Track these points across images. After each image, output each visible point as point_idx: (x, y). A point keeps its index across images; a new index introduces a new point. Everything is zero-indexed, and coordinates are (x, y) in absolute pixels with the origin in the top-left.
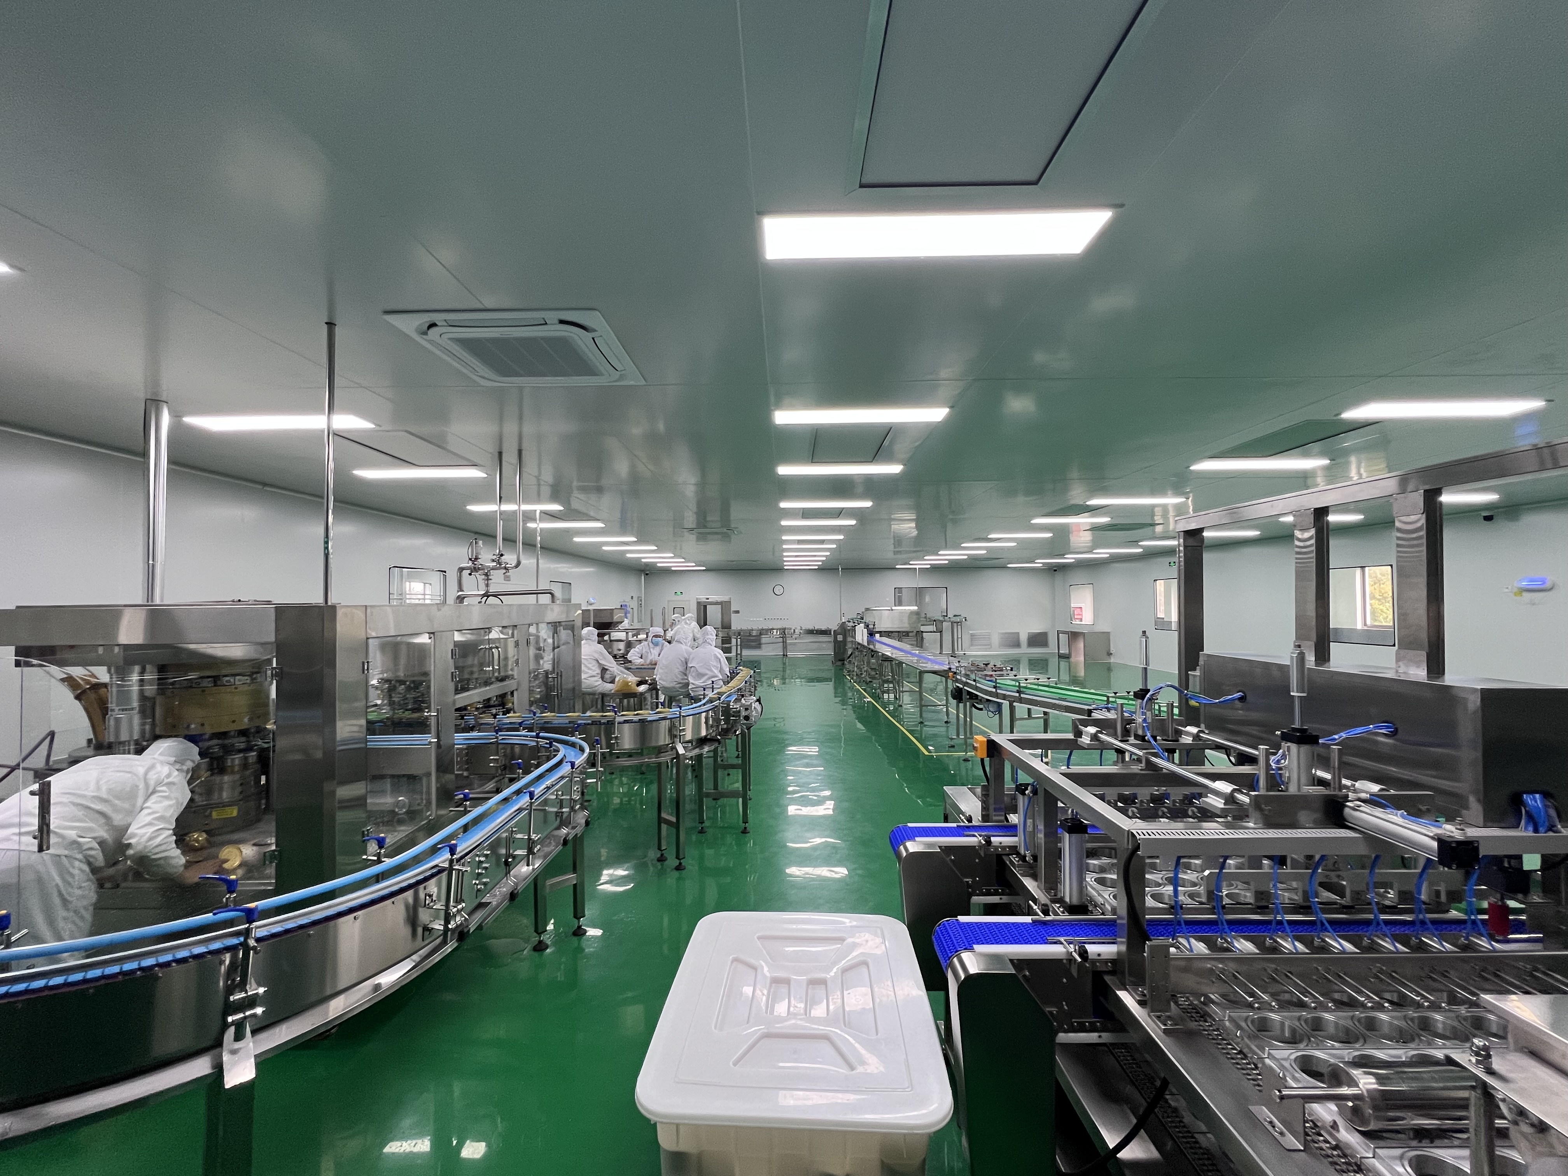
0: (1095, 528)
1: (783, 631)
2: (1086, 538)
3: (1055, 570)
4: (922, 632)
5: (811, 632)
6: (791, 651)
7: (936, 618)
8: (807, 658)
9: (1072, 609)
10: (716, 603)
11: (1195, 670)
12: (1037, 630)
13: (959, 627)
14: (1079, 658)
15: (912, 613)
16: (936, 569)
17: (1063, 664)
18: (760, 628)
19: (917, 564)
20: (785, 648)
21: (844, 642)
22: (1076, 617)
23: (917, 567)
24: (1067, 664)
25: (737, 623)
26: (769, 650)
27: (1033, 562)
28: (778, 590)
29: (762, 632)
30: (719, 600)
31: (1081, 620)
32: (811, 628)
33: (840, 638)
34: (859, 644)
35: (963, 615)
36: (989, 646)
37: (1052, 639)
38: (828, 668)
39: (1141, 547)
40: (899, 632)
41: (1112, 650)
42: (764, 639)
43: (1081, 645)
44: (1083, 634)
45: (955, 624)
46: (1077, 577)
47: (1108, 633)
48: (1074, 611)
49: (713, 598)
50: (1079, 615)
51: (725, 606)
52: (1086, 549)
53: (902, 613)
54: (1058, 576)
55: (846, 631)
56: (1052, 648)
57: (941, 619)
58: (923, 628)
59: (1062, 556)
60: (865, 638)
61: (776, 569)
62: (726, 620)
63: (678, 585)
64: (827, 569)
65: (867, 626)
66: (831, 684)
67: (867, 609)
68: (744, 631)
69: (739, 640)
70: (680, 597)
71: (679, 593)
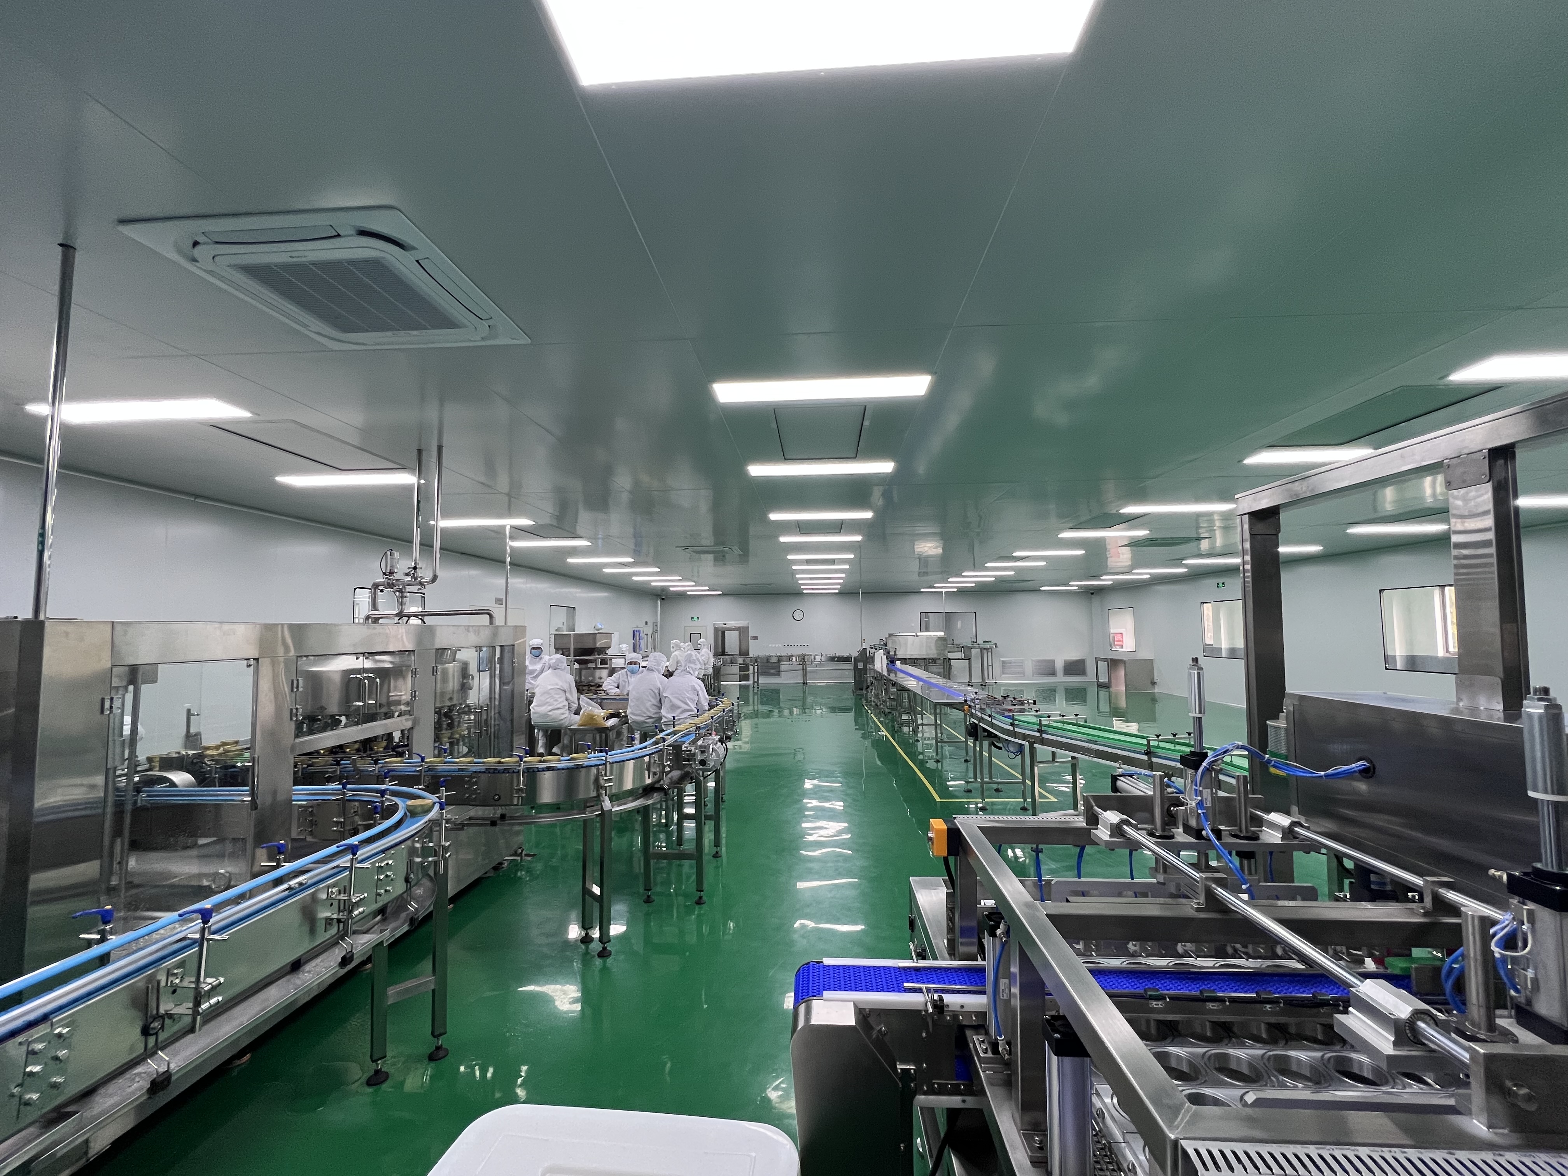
0: (1134, 544)
1: (803, 659)
2: (1124, 557)
3: (1092, 594)
4: (949, 659)
5: (832, 659)
6: (810, 679)
7: (964, 644)
8: (828, 686)
9: (1111, 635)
10: (735, 629)
11: (1276, 717)
12: (1074, 656)
13: (990, 654)
14: (1120, 687)
15: (940, 639)
16: (963, 593)
17: (1103, 693)
18: (779, 654)
19: (942, 587)
20: (805, 675)
21: (865, 669)
22: (1116, 643)
23: (944, 590)
24: (1108, 693)
25: (756, 650)
26: (788, 678)
27: (1067, 585)
28: (798, 616)
29: (780, 659)
30: (737, 626)
31: (1122, 647)
32: (832, 654)
33: (860, 665)
34: (877, 672)
35: (993, 642)
36: (1022, 675)
37: (1090, 667)
38: (848, 698)
39: (1186, 566)
40: (925, 659)
41: (1157, 678)
42: (784, 666)
43: (1122, 673)
44: (1124, 662)
45: (985, 651)
46: (1115, 600)
47: (1151, 661)
48: (1114, 637)
49: (731, 623)
50: (1120, 641)
51: (743, 632)
52: (1126, 570)
53: (928, 638)
54: (1096, 600)
55: (866, 658)
56: (1091, 677)
57: (970, 645)
58: (950, 655)
59: (1097, 577)
60: (885, 666)
61: (795, 593)
62: (743, 647)
63: (695, 610)
64: (847, 593)
65: (887, 653)
66: (852, 714)
67: (891, 635)
68: (762, 658)
69: (756, 667)
70: (696, 623)
71: (695, 619)
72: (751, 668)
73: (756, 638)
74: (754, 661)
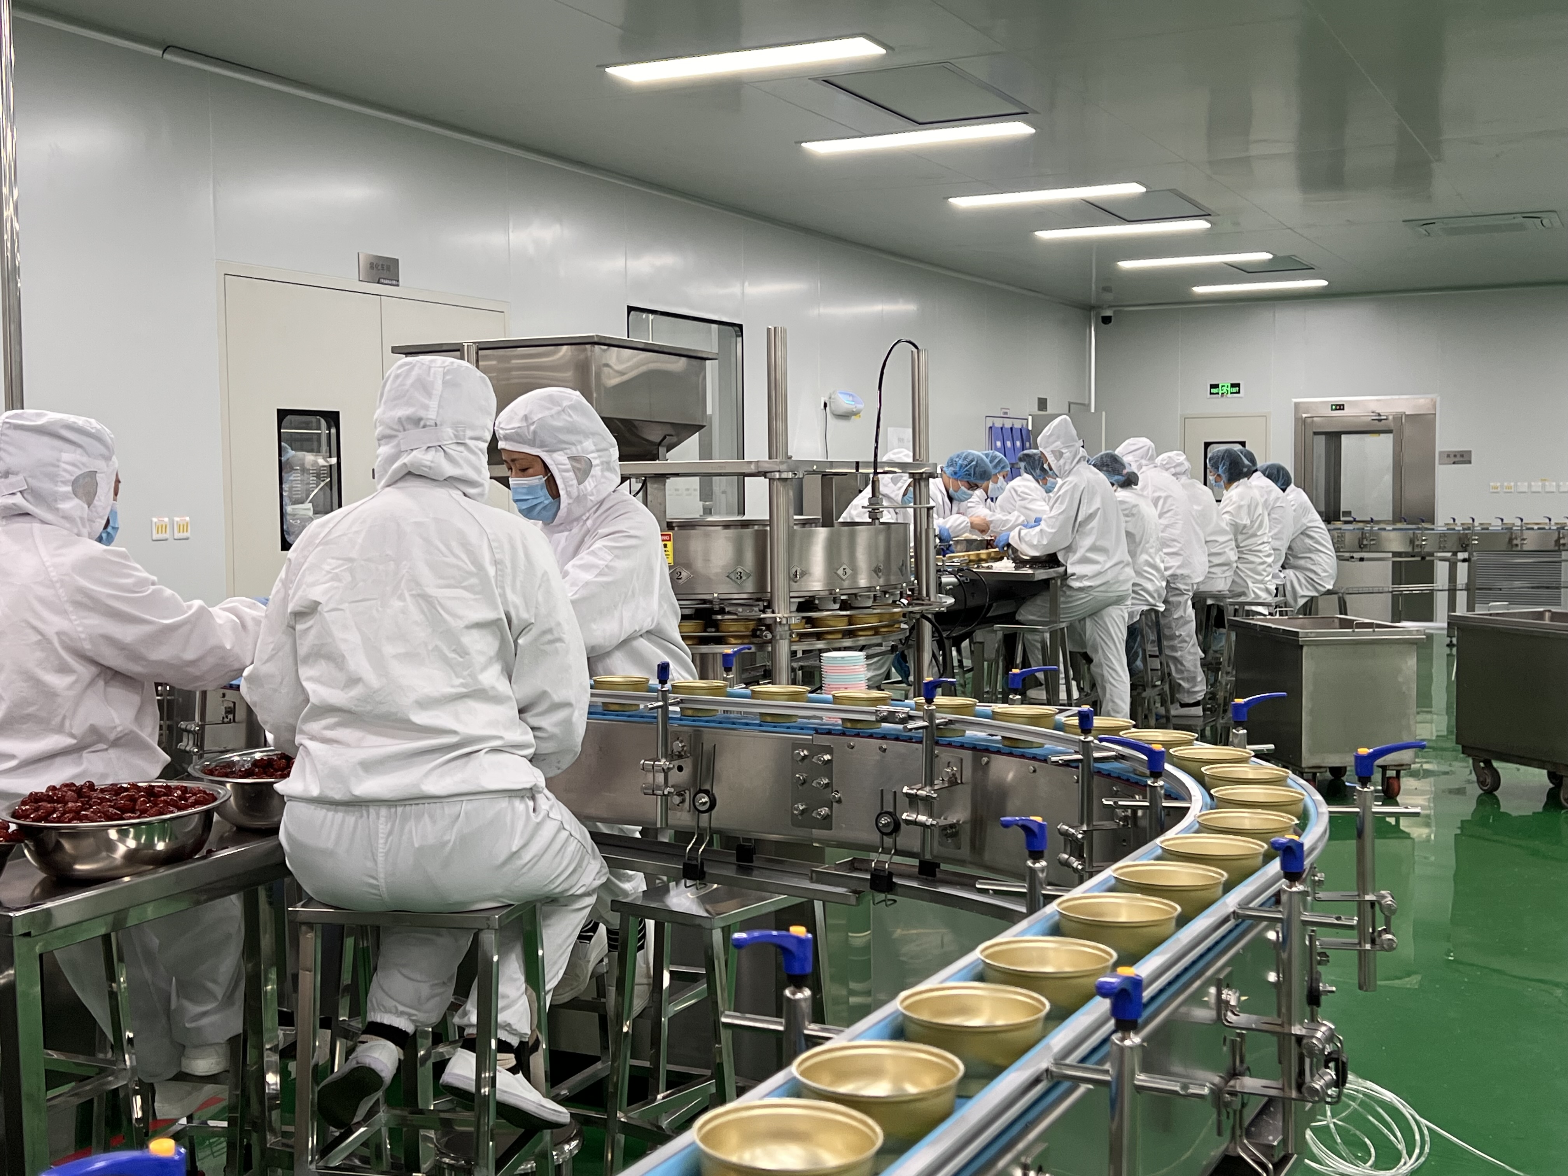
10: (1377, 426)
25: (1462, 502)
30: (1386, 413)
49: (1367, 406)
51: (1410, 436)
62: (1412, 494)
63: (1223, 354)
68: (1487, 535)
69: (1462, 569)
70: (1229, 404)
71: (1226, 388)
72: (1441, 570)
73: (1462, 458)
74: (1452, 543)
